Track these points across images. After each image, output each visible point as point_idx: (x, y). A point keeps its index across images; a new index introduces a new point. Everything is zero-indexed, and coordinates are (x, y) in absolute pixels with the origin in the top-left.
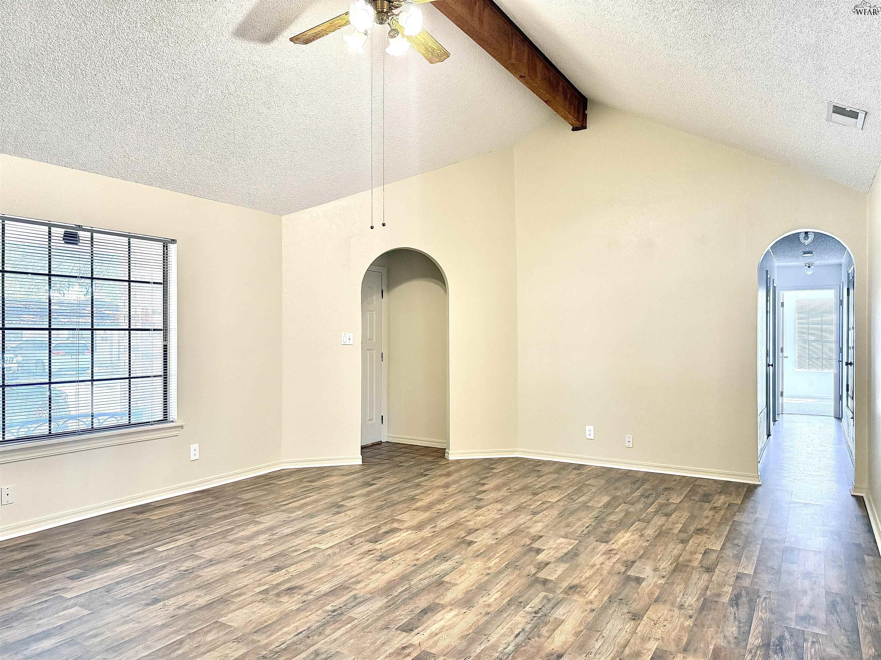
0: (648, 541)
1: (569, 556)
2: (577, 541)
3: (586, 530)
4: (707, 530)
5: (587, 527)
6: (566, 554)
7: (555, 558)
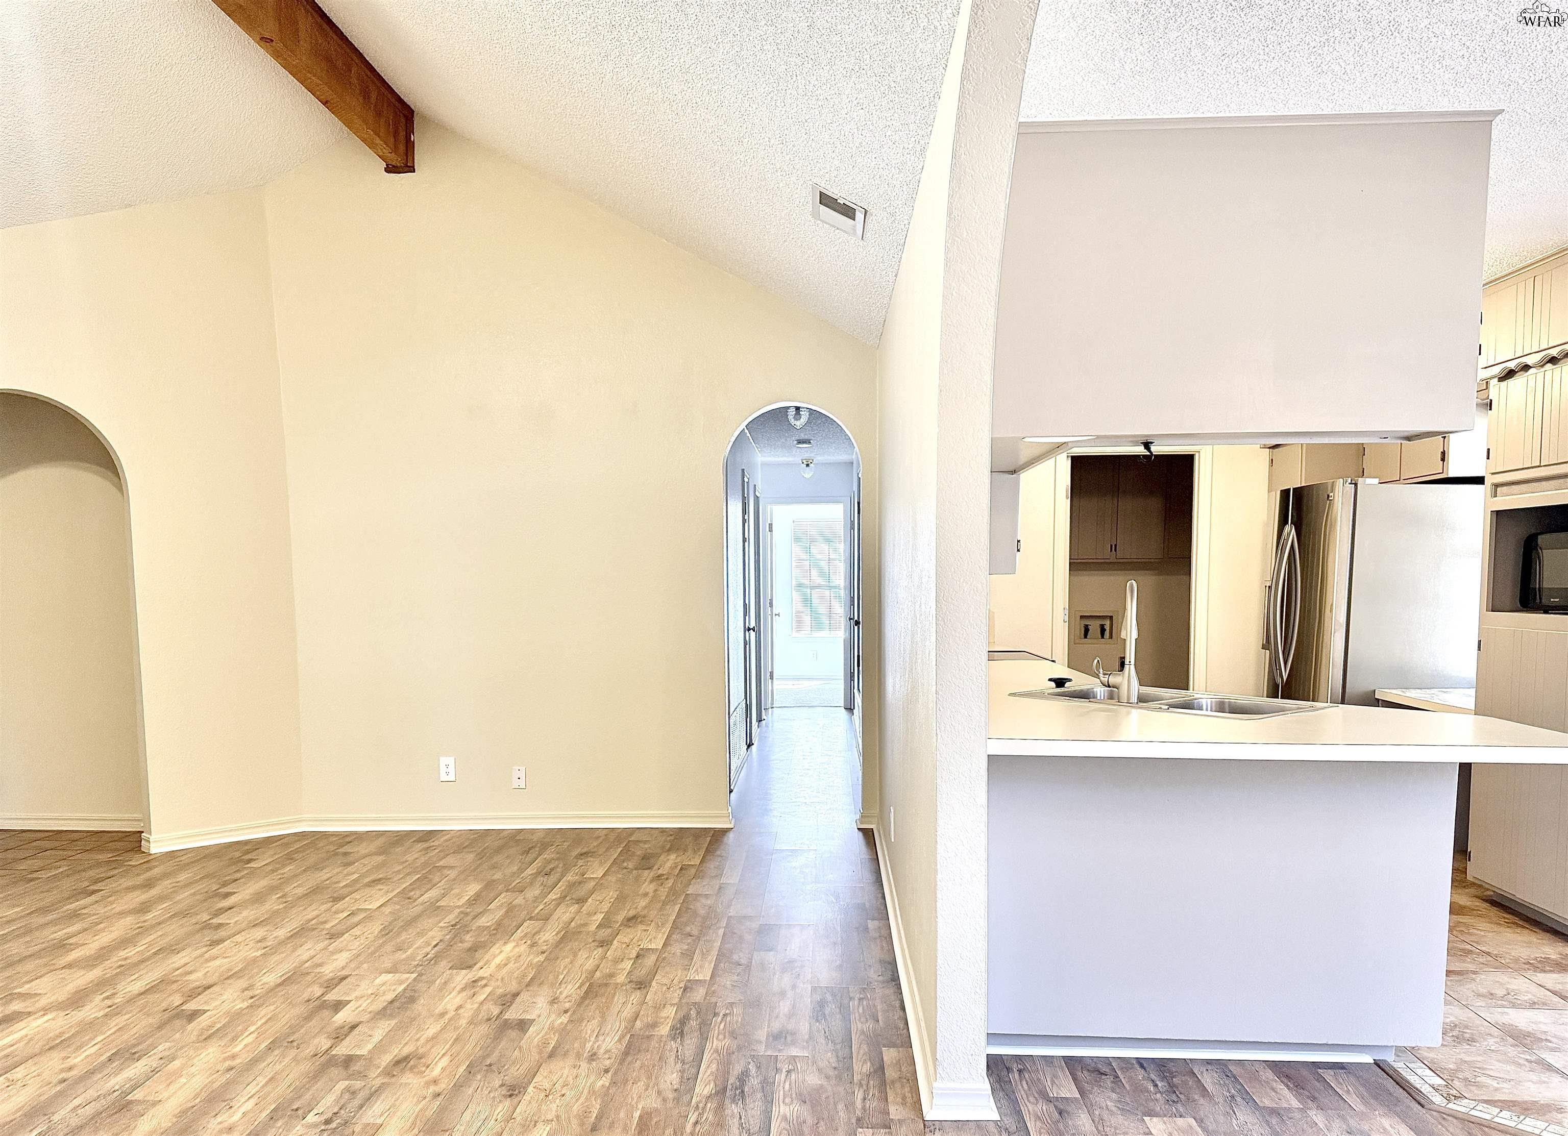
0: (543, 953)
1: (397, 1004)
2: (414, 975)
3: (433, 952)
4: (644, 917)
5: (435, 946)
6: (392, 1002)
7: (370, 1012)
